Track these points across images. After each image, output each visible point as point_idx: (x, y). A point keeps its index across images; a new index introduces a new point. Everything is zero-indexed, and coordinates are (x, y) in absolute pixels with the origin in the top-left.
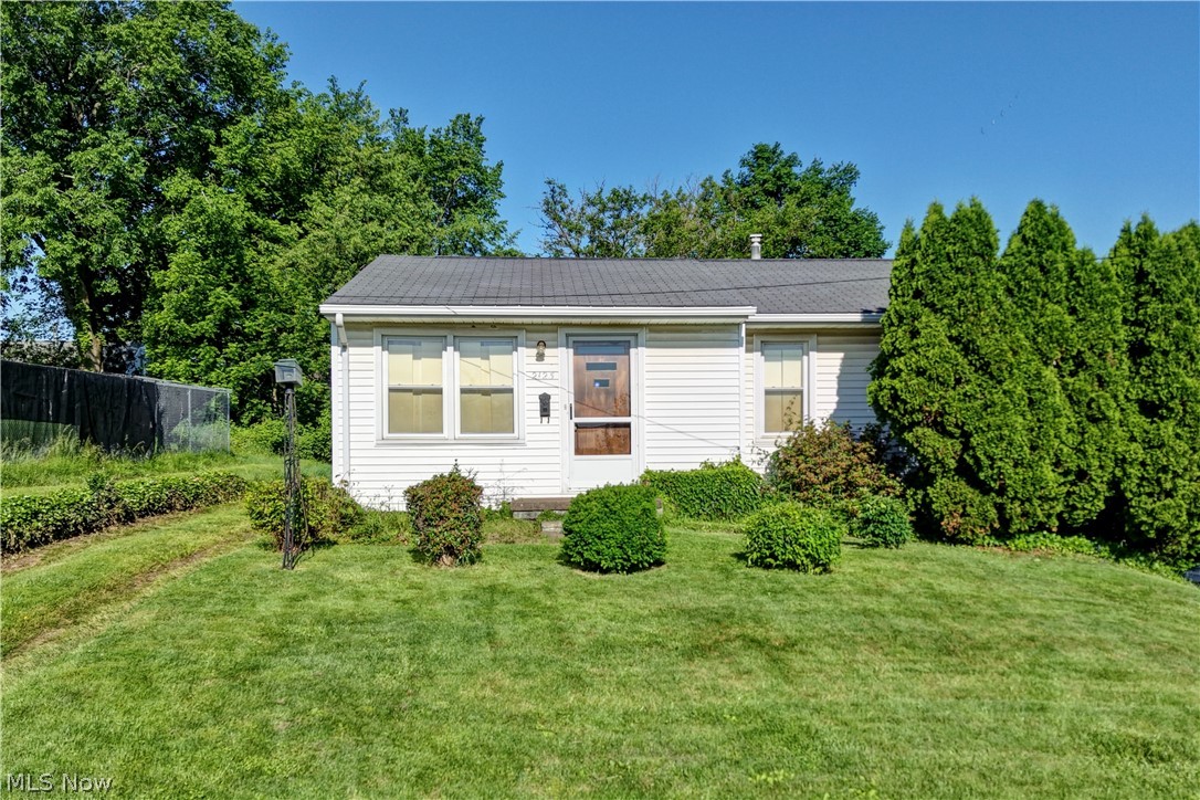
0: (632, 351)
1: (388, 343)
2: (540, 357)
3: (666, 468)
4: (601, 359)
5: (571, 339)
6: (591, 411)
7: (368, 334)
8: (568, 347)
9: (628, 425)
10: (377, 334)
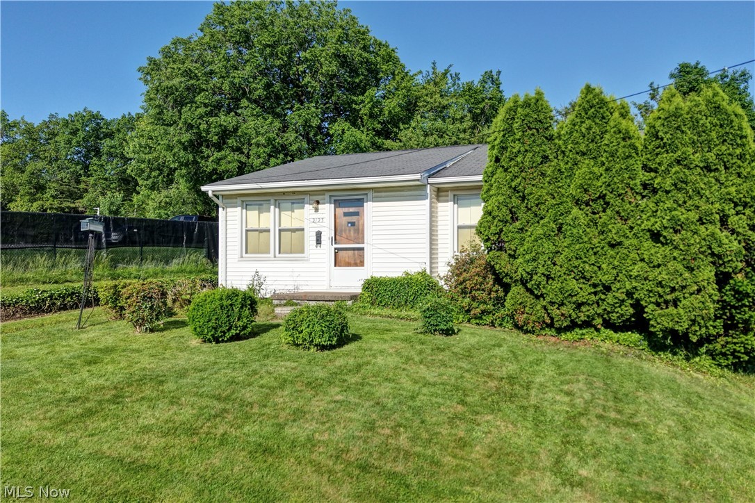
0: (365, 204)
1: (246, 206)
2: (317, 210)
3: (384, 275)
4: (352, 210)
5: (333, 199)
6: (345, 240)
7: (235, 200)
8: (330, 203)
9: (362, 249)
10: (239, 200)
